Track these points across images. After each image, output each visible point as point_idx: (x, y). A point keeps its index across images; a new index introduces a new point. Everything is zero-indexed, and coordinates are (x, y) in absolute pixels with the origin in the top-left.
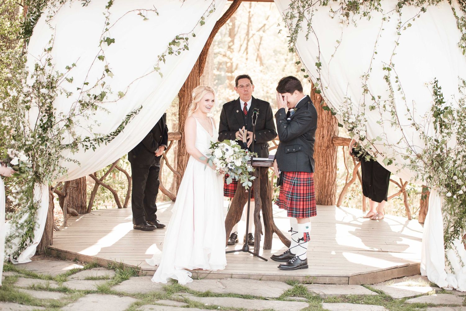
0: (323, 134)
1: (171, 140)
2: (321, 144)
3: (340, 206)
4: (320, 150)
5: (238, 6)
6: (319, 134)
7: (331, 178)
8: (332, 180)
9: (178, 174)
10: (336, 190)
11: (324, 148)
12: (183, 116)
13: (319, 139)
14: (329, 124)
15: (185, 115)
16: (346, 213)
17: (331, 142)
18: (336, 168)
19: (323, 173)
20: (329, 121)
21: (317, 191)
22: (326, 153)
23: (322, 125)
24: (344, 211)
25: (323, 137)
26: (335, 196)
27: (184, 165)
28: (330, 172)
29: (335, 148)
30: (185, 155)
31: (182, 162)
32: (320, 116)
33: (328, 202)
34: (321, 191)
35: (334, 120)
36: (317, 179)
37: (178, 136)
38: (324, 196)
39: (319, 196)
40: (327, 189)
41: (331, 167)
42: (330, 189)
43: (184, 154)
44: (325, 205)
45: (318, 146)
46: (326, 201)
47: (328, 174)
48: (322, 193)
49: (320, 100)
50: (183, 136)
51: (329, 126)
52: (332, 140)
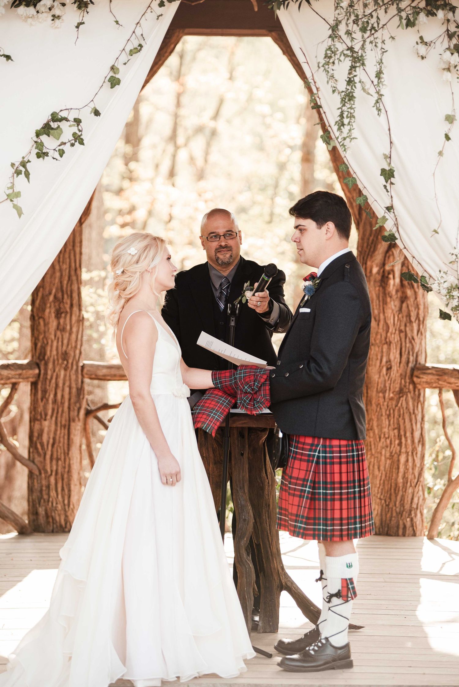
0: (389, 361)
1: (14, 380)
2: (385, 386)
3: (435, 539)
4: (381, 400)
5: (172, 46)
6: (378, 362)
7: (410, 470)
8: (413, 473)
9: (31, 465)
10: (424, 499)
11: (391, 395)
12: (41, 321)
13: (380, 372)
14: (403, 335)
15: (47, 321)
16: (450, 553)
17: (408, 381)
18: (423, 445)
19: (391, 456)
20: (403, 328)
21: (378, 500)
22: (396, 406)
23: (386, 338)
24: (445, 549)
25: (389, 369)
26: (422, 514)
27: (45, 444)
28: (407, 453)
29: (419, 395)
30: (48, 417)
31: (40, 435)
32: (381, 315)
33: (405, 527)
34: (388, 500)
35: (415, 326)
36: (376, 472)
37: (31, 372)
38: (394, 514)
39: (381, 515)
40: (403, 496)
41: (409, 441)
42: (410, 496)
43: (46, 415)
44: (397, 535)
45: (378, 392)
46: (401, 526)
47: (403, 459)
48: (391, 506)
49: (379, 278)
50: (42, 372)
51: (403, 340)
52: (412, 375)
